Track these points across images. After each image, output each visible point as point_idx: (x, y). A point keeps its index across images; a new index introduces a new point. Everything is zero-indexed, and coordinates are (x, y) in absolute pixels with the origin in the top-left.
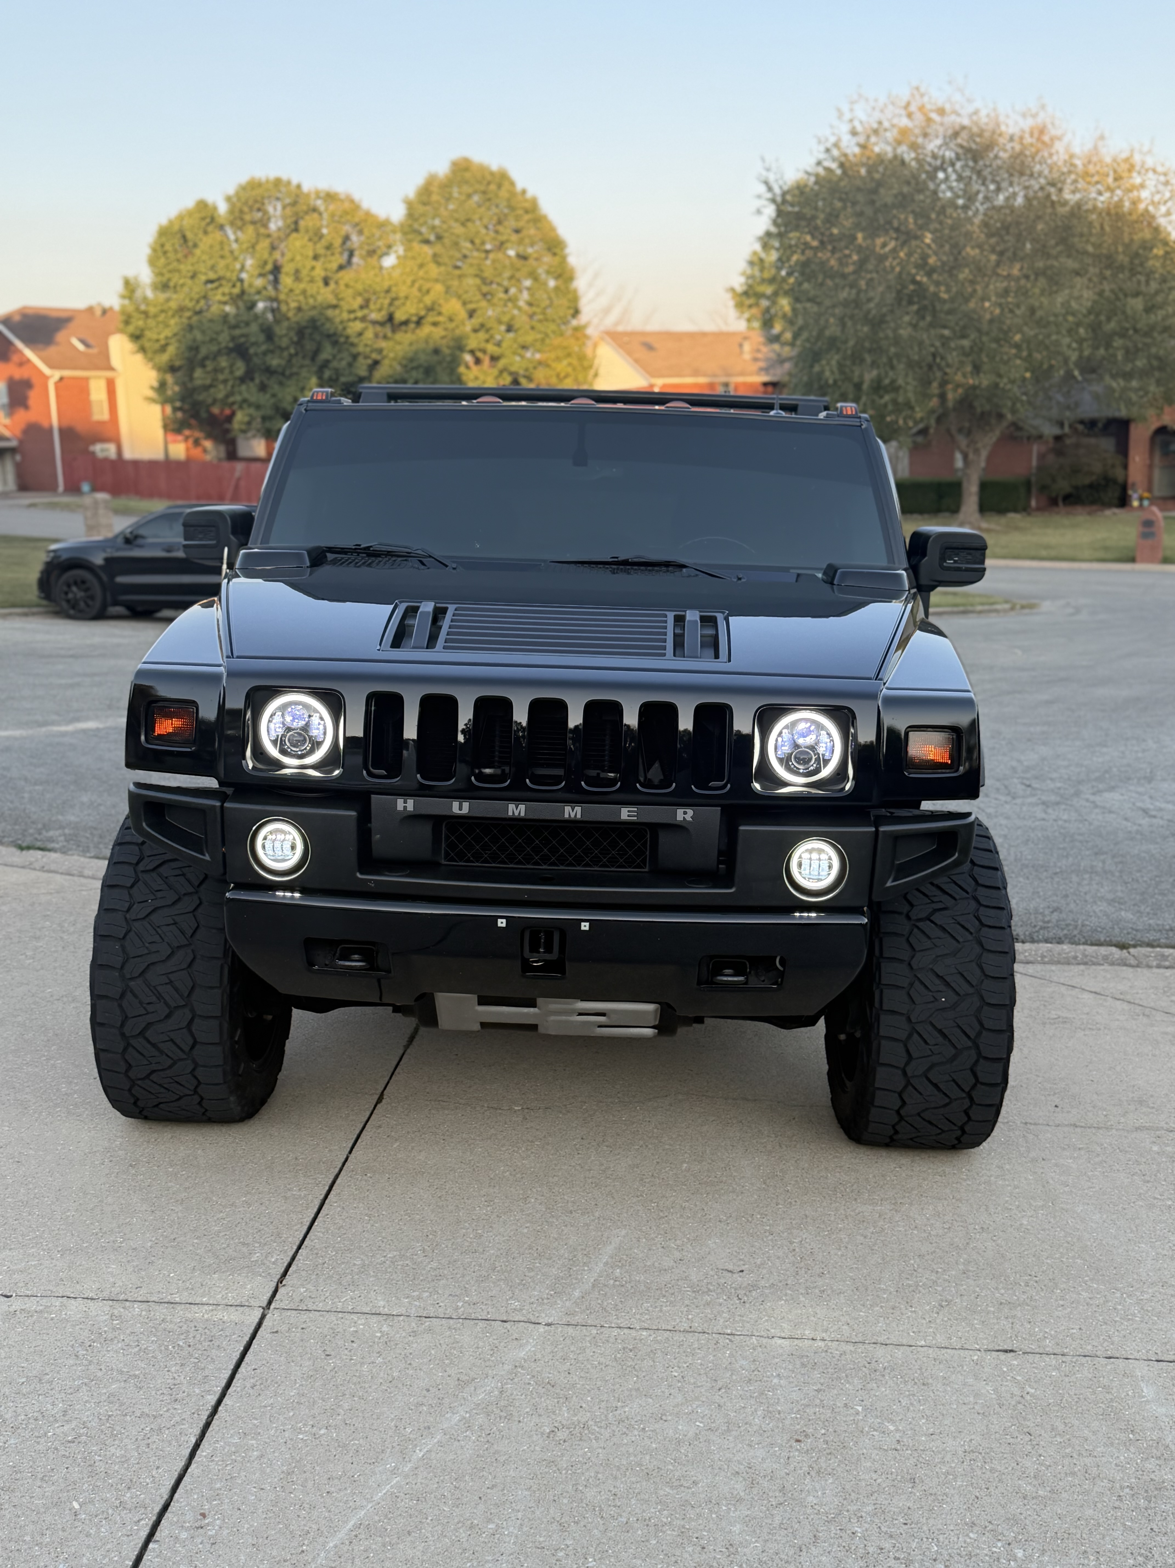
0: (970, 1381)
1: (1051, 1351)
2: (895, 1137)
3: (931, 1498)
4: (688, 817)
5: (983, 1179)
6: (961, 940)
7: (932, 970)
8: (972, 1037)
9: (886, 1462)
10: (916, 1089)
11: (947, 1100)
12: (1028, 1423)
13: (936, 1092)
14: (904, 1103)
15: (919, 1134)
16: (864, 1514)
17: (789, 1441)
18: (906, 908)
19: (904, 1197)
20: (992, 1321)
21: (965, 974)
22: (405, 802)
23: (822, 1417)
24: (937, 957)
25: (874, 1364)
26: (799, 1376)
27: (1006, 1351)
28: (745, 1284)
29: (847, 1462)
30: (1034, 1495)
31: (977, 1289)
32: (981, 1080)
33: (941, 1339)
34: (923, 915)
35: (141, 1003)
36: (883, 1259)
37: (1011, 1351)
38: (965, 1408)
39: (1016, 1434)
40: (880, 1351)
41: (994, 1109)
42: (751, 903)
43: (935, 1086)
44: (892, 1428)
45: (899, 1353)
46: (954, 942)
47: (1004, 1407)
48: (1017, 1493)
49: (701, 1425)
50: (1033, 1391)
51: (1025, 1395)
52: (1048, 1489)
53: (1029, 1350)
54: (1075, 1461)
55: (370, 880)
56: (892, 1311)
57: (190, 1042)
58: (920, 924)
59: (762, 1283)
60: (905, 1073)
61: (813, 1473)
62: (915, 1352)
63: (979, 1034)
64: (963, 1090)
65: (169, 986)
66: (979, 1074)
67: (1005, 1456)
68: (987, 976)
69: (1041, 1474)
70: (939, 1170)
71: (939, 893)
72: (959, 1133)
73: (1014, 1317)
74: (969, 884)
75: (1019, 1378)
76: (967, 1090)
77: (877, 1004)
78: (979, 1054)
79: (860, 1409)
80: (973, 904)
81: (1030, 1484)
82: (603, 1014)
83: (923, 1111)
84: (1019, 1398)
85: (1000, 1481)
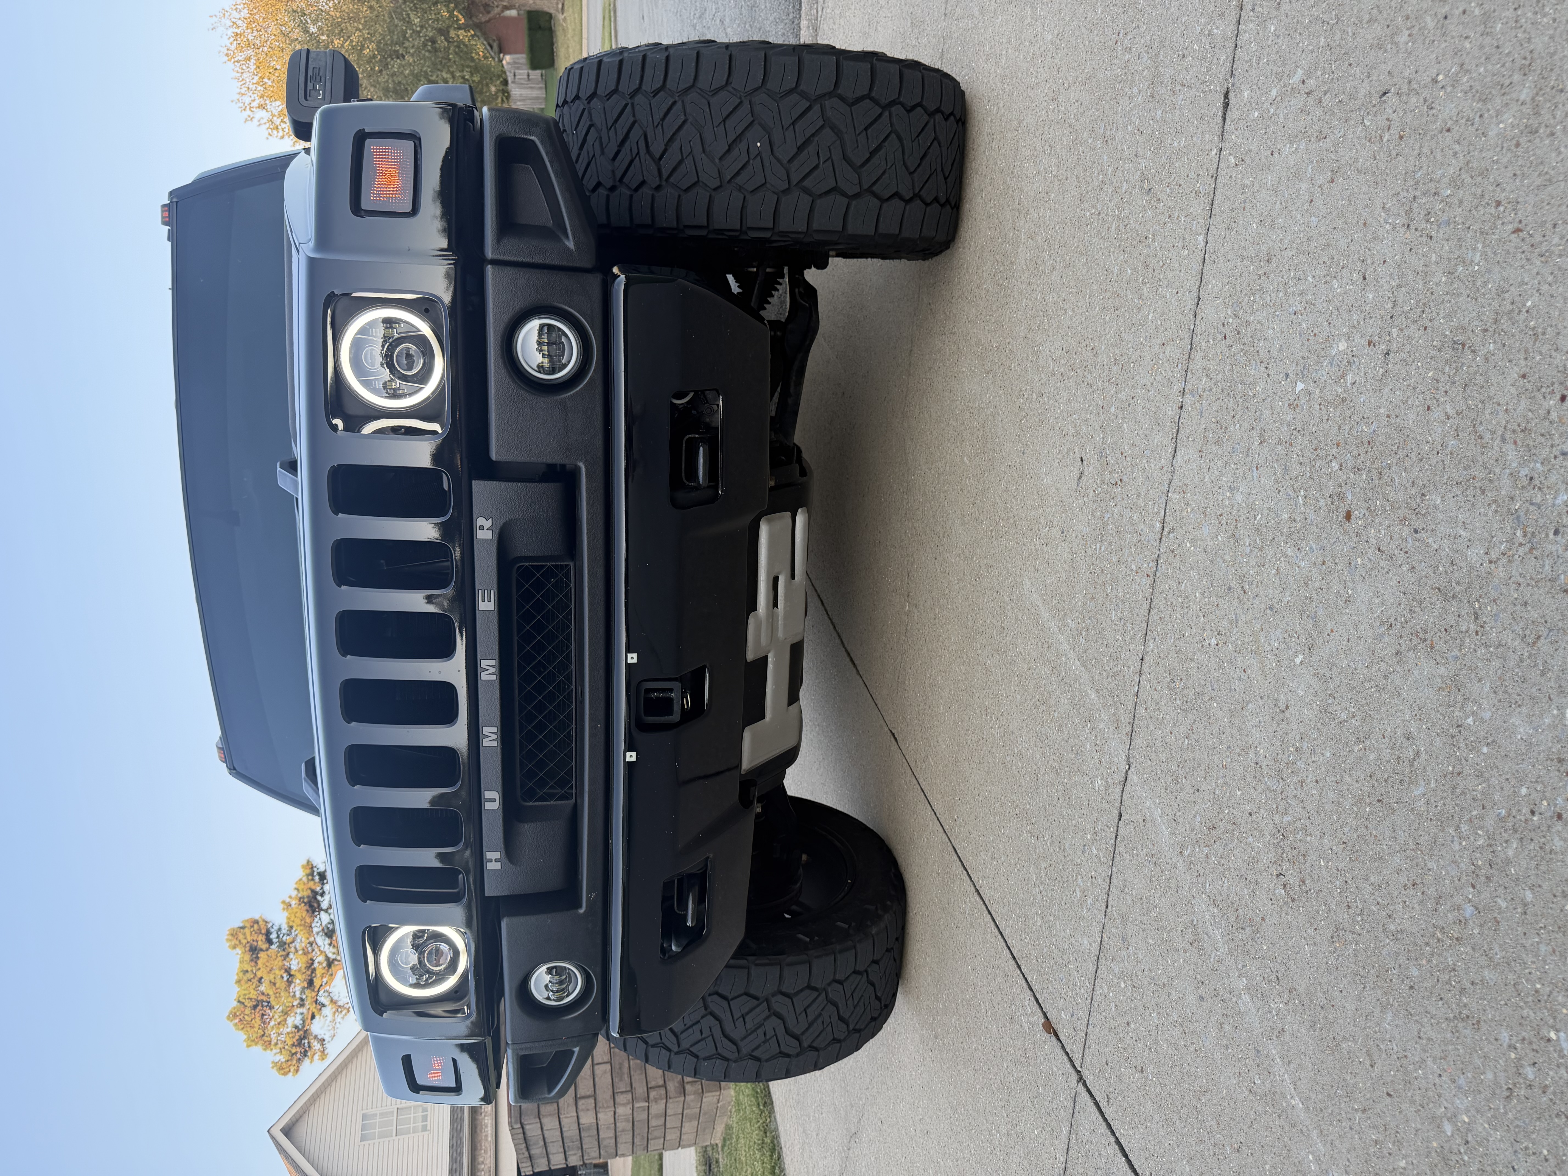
0: (1270, 179)
1: (1233, 27)
2: (943, 200)
3: (1505, 324)
4: (488, 524)
5: (999, 85)
6: (683, 118)
7: (721, 159)
8: (808, 104)
9: (1412, 382)
10: (878, 180)
11: (893, 136)
12: (1363, 92)
13: (882, 153)
14: (896, 195)
15: (939, 169)
16: (1524, 472)
17: (1345, 532)
18: (646, 191)
19: (1012, 196)
20: (1177, 119)
21: (725, 114)
22: (491, 861)
23: (1307, 453)
24: (704, 151)
25: (1227, 330)
26: (1236, 458)
27: (1226, 105)
28: (1097, 464)
29: (1401, 454)
30: (1527, 109)
31: (1130, 128)
32: (866, 92)
33: (1198, 208)
34: (653, 168)
35: (764, 1042)
36: (1081, 254)
37: (1226, 95)
38: (1318, 202)
39: (1381, 121)
40: (1208, 311)
41: (906, 72)
42: (599, 441)
43: (873, 153)
44: (1342, 346)
45: (1213, 284)
46: (686, 127)
47: (1326, 131)
48: (1518, 145)
49: (1301, 657)
50: (1300, 72)
51: (1305, 89)
52: (1516, 77)
53: (1229, 66)
54: (1457, 12)
55: (588, 898)
56: (1150, 270)
57: (808, 992)
58: (665, 174)
59: (1098, 439)
60: (856, 196)
61: (1418, 524)
62: (1214, 256)
63: (804, 95)
64: (880, 115)
65: (747, 1019)
66: (858, 94)
67: (1425, 150)
68: (728, 83)
69: (1477, 86)
70: (987, 140)
71: (627, 145)
72: (938, 117)
73: (1174, 81)
74: (616, 103)
75: (1274, 92)
76: (880, 110)
77: (767, 235)
78: (830, 94)
79: (1300, 386)
80: (639, 98)
81: (1498, 113)
82: (776, 580)
83: (907, 168)
84: (1311, 101)
85: (1484, 173)
